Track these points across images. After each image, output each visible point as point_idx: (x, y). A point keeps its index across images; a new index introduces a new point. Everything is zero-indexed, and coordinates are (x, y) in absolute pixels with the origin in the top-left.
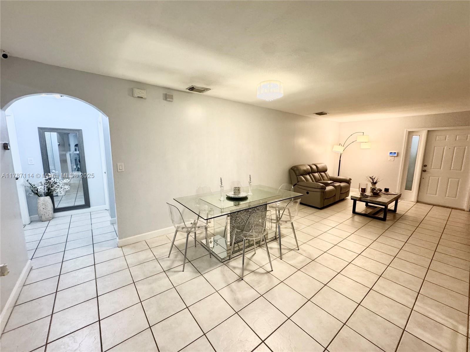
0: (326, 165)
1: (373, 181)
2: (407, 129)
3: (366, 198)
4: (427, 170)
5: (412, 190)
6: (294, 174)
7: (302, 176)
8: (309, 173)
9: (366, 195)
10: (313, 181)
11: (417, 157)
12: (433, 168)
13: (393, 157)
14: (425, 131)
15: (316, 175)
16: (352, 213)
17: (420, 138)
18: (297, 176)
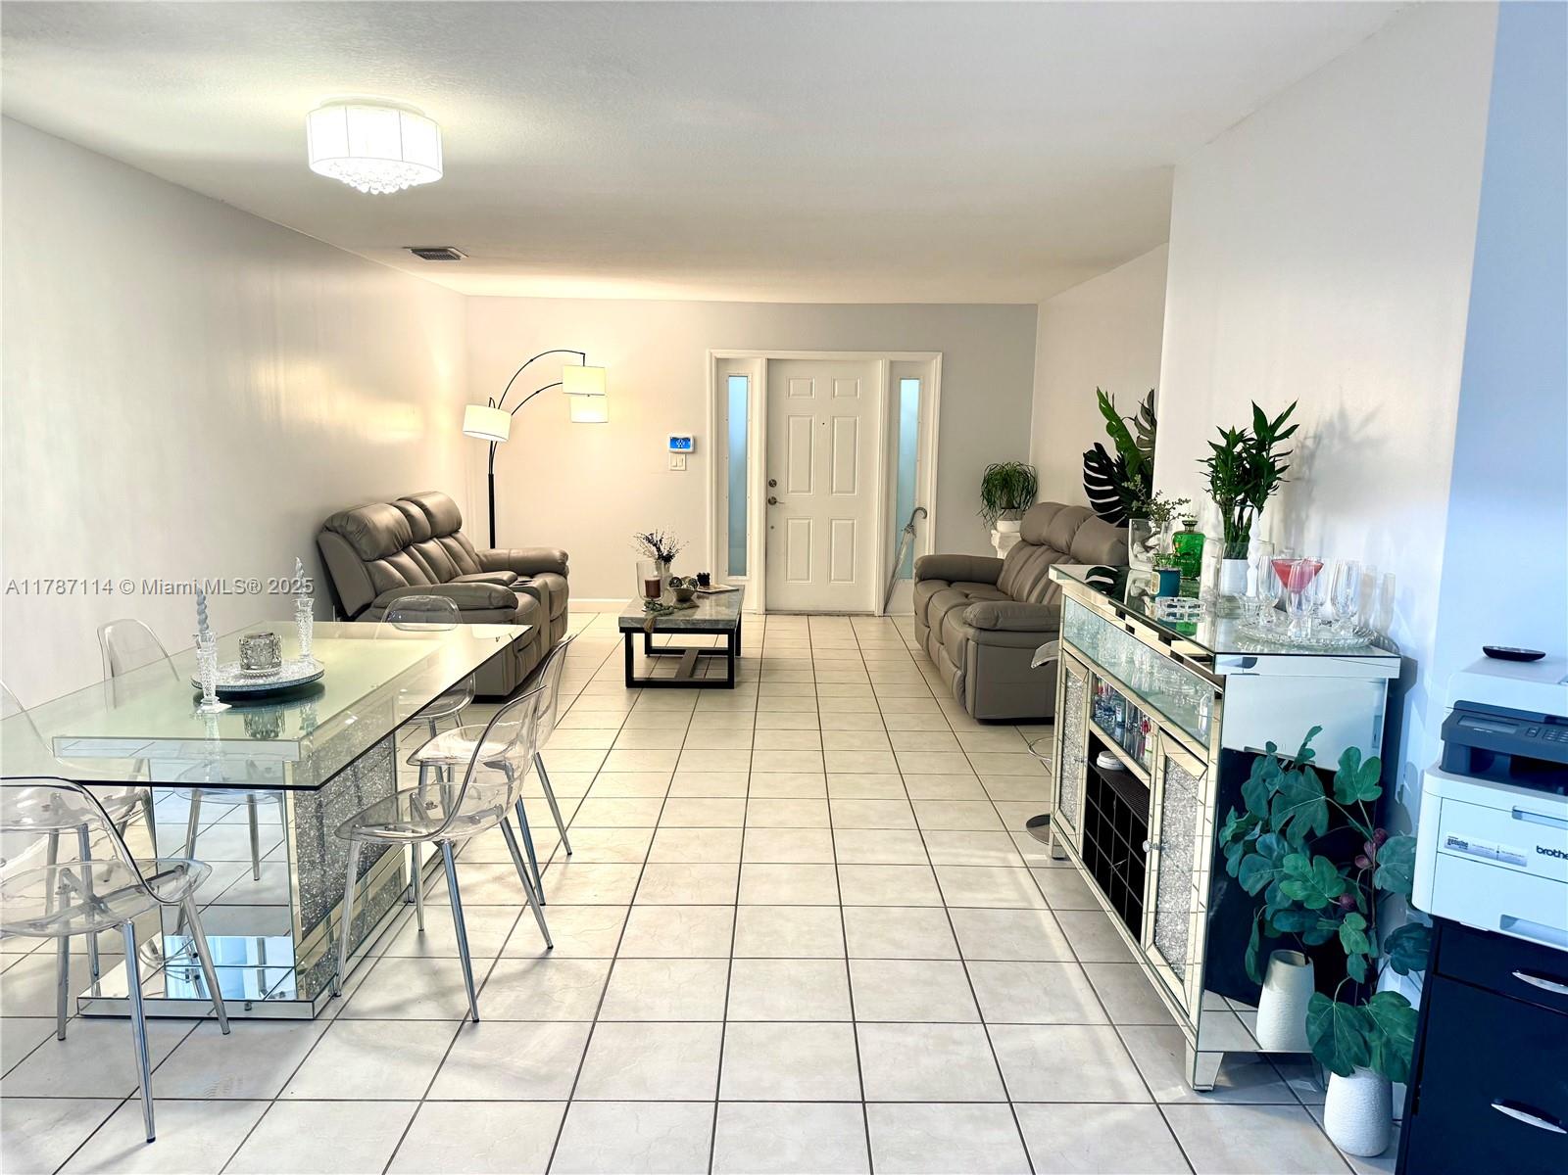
0: (451, 501)
1: (659, 550)
2: (712, 351)
3: (671, 617)
4: (778, 499)
5: (748, 573)
6: (352, 555)
7: (383, 559)
8: (404, 547)
9: (661, 605)
10: (432, 582)
11: (749, 456)
12: (792, 492)
13: (683, 456)
14: (759, 360)
15: (432, 547)
16: (625, 688)
17: (750, 384)
18: (364, 561)
